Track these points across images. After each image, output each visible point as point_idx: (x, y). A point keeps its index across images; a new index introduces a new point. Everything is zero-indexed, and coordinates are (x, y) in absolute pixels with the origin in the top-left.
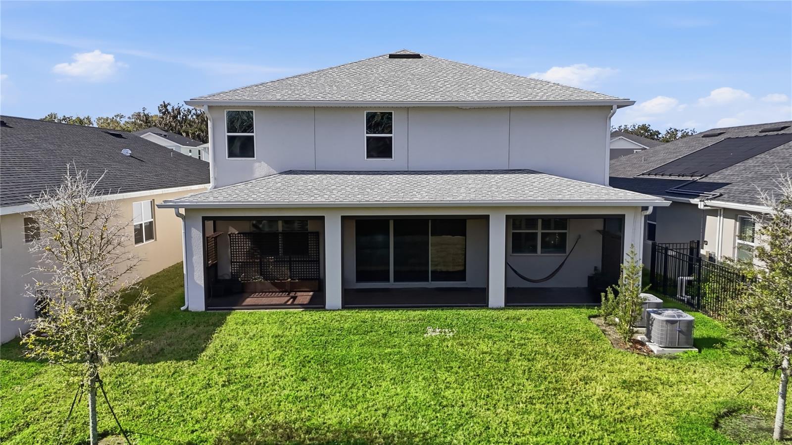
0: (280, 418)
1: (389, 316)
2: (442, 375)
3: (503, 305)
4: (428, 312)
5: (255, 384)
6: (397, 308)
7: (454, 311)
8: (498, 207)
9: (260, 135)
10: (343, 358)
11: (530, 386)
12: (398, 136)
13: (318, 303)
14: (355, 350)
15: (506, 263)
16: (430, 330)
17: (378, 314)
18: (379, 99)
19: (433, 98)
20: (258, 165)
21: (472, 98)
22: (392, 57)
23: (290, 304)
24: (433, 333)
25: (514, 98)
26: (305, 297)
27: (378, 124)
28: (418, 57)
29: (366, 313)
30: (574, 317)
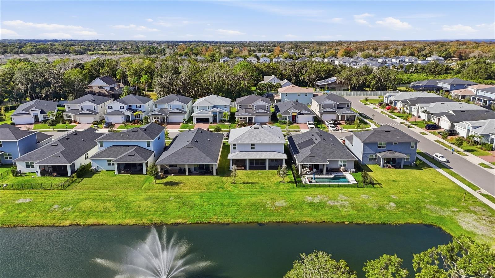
0: (246, 181)
2: (259, 178)
3: (268, 170)
4: (259, 171)
5: (243, 178)
7: (262, 170)
8: (267, 159)
9: (237, 146)
11: (267, 179)
12: (255, 146)
13: (245, 169)
14: (251, 176)
15: (269, 164)
18: (253, 143)
19: (260, 142)
20: (237, 150)
21: (265, 142)
22: (255, 128)
23: (242, 169)
24: (259, 174)
25: (271, 142)
26: (243, 168)
27: (253, 145)
28: (259, 128)
29: (252, 171)
30: (276, 171)
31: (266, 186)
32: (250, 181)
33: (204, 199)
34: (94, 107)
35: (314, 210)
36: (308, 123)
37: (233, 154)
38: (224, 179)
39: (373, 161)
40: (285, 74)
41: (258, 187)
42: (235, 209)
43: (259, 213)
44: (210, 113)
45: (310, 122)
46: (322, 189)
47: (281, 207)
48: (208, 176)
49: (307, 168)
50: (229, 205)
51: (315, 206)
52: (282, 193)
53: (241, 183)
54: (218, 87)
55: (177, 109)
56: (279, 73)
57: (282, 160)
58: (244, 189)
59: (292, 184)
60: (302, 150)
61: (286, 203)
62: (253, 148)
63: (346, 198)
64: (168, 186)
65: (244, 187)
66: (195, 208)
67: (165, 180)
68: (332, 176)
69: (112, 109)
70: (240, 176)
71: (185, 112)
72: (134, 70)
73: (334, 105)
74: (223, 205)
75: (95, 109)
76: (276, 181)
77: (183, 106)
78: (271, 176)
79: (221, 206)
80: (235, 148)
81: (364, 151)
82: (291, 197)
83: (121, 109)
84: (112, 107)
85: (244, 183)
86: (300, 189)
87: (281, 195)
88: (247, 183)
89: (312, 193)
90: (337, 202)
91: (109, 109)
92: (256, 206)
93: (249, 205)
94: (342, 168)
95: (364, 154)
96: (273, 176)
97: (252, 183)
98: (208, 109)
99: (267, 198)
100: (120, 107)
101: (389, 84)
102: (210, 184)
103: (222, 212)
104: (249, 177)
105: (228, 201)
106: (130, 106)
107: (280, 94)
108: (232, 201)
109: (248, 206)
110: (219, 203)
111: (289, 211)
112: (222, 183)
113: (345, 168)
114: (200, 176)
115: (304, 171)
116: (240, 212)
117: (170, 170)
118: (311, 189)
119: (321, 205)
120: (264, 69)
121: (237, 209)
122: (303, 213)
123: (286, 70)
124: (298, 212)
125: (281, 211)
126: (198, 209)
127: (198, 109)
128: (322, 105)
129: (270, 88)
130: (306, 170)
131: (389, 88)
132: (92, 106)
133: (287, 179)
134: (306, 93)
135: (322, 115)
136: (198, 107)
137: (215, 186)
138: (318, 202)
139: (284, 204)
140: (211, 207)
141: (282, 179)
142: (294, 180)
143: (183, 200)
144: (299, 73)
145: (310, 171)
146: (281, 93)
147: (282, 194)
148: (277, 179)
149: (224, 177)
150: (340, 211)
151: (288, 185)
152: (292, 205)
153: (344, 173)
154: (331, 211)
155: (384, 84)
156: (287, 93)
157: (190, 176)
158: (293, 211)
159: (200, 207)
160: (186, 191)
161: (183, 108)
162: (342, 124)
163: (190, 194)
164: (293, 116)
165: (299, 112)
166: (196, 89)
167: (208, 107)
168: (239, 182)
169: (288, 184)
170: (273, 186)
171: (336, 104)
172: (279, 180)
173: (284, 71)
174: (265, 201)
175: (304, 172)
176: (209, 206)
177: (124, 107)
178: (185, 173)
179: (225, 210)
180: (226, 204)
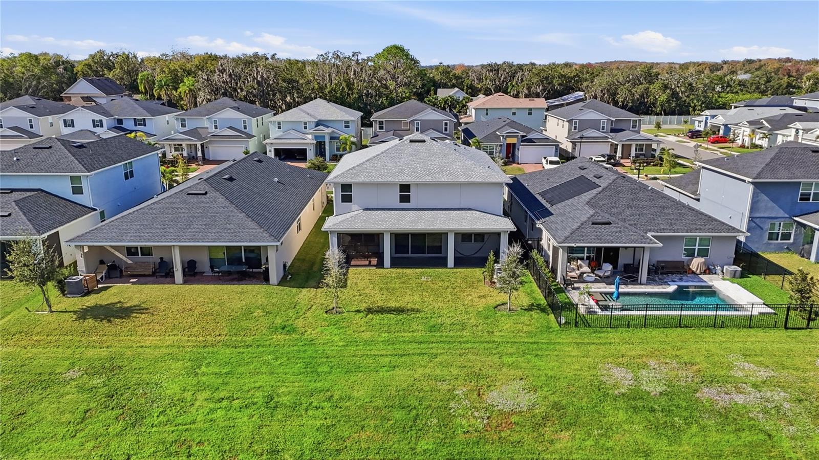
0: (379, 305)
1: (409, 271)
2: (425, 293)
3: (453, 266)
4: (424, 270)
5: (368, 295)
6: (411, 268)
7: (434, 269)
8: (451, 231)
9: (354, 193)
10: (394, 288)
11: (450, 296)
12: (412, 193)
13: (380, 265)
14: (397, 285)
15: (455, 249)
16: (423, 277)
17: (405, 270)
18: (405, 180)
19: (428, 179)
20: (354, 206)
21: (444, 179)
22: (411, 141)
23: (370, 265)
24: (424, 279)
25: (462, 179)
26: (374, 261)
27: (405, 188)
28: (424, 141)
29: (400, 270)
30: (477, 272)
31: (448, 321)
32: (393, 304)
33: (204, 374)
34: (30, 121)
35: (656, 429)
36: (544, 161)
37: (340, 218)
38: (305, 295)
39: (779, 241)
40: (479, 86)
41: (421, 328)
42: (318, 423)
43: (423, 445)
44: (310, 136)
45: (550, 159)
46: (656, 334)
47: (512, 412)
48: (250, 287)
49: (579, 262)
50: (295, 406)
51: (653, 410)
52: (511, 351)
53: (358, 311)
54: (338, 95)
55: (231, 128)
56: (467, 86)
57: (498, 235)
58: (367, 335)
59: (543, 315)
60: (559, 205)
61: (533, 397)
62: (405, 199)
63: (763, 374)
64: (90, 322)
65: (370, 326)
66: (148, 421)
67: (91, 301)
68: (672, 288)
69: (73, 126)
70: (361, 285)
71: (250, 136)
72: (171, 72)
73: (604, 122)
74: (272, 404)
75: (31, 127)
76: (481, 304)
77: (245, 122)
78: (464, 285)
79: (263, 410)
80: (347, 199)
81: (753, 209)
82: (548, 366)
83: (94, 127)
84: (72, 121)
85: (369, 311)
86: (573, 334)
87: (506, 359)
88: (382, 311)
89: (623, 348)
90: (739, 391)
91: (66, 126)
92: (409, 408)
93: (379, 402)
94: (696, 263)
95: (752, 219)
96: (472, 286)
97: (400, 311)
98: (306, 128)
99: (455, 372)
100: (93, 121)
101: (695, 101)
102: (247, 313)
103: (262, 440)
104: (391, 291)
105: (296, 387)
106: (120, 121)
107: (473, 111)
108: (313, 385)
109: (377, 408)
110: (259, 397)
111: (548, 432)
112: (291, 313)
113: (704, 263)
114: (225, 286)
115: (574, 270)
116: (338, 438)
117: (128, 267)
118: (614, 336)
119: (678, 407)
120: (437, 78)
121: (329, 422)
122: (611, 444)
123: (480, 80)
124: (589, 443)
125: (516, 437)
126: (160, 424)
127: (279, 128)
128: (576, 123)
129: (450, 106)
130: (579, 267)
131: (694, 110)
132: (25, 118)
133: (522, 298)
134: (530, 109)
135: (574, 144)
136: (279, 123)
137: (265, 322)
138: (660, 389)
139: (525, 400)
140: (220, 413)
141: (504, 297)
142: (543, 302)
143: (117, 382)
144: (507, 84)
145: (593, 272)
146: (476, 109)
147: (511, 354)
148: (484, 297)
149: (305, 291)
150: (770, 436)
151: (525, 318)
152: (556, 406)
153: (704, 277)
154: (732, 437)
155: (685, 101)
156: (487, 110)
157: (188, 287)
158: (566, 434)
159: (171, 413)
160: (149, 341)
161: (245, 127)
162: (625, 164)
163: (157, 353)
164: (509, 145)
165: (523, 136)
166: (288, 99)
167: (305, 123)
168: (354, 308)
169: (527, 314)
170: (473, 321)
171: (608, 120)
172: (492, 302)
173: (476, 81)
174: (445, 387)
175: (573, 274)
176: (212, 411)
177: (101, 121)
178: (173, 276)
179: (276, 426)
180: (285, 399)
